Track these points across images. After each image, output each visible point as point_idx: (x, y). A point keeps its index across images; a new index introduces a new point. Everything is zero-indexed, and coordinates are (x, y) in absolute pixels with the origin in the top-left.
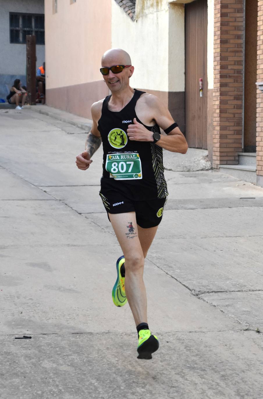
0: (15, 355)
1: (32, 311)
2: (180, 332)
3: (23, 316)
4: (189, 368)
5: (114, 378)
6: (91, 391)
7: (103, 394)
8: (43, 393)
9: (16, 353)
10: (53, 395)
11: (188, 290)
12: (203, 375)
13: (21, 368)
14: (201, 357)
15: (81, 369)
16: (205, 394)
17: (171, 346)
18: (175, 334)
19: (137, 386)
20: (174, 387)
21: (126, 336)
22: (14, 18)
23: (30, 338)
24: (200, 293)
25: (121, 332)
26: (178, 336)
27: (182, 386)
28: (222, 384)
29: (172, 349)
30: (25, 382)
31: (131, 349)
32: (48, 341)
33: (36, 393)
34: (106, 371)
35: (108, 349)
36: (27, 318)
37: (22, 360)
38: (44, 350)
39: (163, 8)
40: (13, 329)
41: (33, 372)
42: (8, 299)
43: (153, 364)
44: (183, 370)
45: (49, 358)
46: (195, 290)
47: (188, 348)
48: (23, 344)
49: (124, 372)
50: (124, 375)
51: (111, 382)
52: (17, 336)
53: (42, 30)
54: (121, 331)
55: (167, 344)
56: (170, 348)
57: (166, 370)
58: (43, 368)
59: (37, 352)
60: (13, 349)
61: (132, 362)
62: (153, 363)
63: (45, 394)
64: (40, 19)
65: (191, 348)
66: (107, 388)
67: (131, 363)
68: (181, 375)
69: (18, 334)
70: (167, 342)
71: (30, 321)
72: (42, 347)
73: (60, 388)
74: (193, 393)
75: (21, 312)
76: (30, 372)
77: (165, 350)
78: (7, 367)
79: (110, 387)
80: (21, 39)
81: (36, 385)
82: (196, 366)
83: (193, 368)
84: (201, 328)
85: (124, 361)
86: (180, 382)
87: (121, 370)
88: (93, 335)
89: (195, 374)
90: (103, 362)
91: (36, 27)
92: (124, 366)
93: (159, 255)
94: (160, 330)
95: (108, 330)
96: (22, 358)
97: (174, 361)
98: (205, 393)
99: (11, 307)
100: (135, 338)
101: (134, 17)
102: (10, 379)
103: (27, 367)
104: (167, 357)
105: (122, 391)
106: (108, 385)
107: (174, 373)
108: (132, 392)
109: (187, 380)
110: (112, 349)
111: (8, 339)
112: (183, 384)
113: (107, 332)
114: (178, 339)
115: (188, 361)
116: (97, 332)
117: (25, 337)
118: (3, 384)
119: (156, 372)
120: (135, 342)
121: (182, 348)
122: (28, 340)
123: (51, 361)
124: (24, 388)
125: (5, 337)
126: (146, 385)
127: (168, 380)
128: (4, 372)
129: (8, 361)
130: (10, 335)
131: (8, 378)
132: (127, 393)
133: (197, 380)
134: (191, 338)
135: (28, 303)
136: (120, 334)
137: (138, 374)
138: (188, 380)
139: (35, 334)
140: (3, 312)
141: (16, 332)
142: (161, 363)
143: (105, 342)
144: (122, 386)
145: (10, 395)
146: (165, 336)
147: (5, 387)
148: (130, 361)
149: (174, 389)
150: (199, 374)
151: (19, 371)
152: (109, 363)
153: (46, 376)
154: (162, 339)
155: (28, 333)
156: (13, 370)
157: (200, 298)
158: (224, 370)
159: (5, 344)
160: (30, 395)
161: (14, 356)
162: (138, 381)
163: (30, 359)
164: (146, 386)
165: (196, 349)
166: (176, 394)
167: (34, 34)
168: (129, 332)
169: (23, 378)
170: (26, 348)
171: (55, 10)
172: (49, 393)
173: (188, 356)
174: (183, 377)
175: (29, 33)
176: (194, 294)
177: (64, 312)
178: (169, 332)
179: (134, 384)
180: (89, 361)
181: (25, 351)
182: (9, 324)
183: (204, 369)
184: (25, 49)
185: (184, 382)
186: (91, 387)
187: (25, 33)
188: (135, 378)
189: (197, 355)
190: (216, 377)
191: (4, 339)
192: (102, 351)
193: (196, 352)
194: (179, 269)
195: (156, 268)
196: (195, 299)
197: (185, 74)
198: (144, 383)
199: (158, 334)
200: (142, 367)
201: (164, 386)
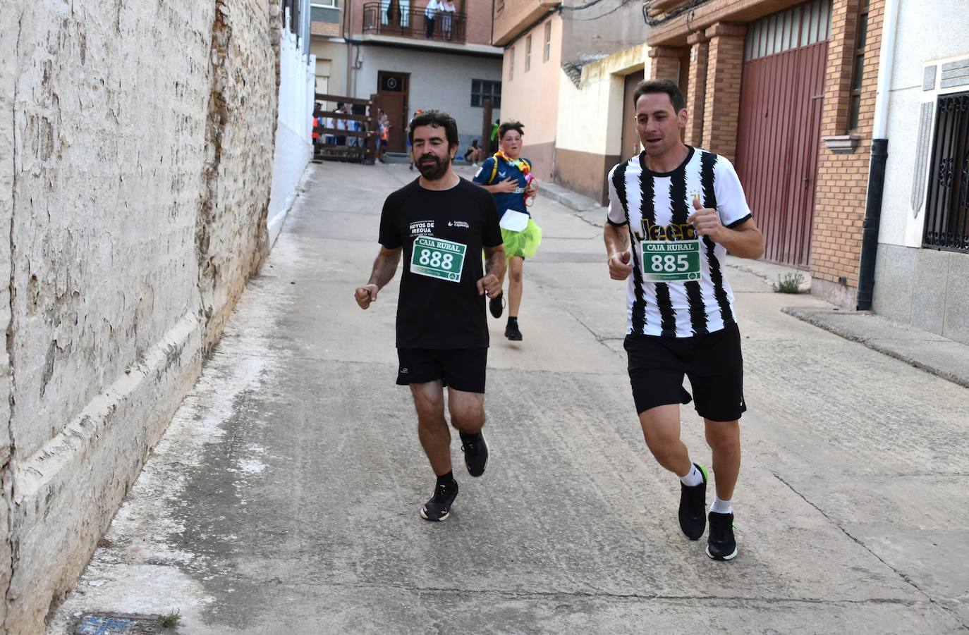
17: (566, 385)
22: (476, 84)
24: (604, 339)
28: (605, 422)
29: (566, 388)
35: (507, 383)
39: (605, 78)
43: (545, 400)
44: (572, 406)
49: (517, 405)
50: (516, 408)
53: (499, 95)
55: (563, 383)
56: (564, 387)
57: (556, 406)
61: (526, 396)
62: (545, 398)
65: (584, 388)
67: (525, 398)
70: (563, 381)
77: (560, 388)
79: (500, 418)
82: (584, 403)
83: (581, 406)
85: (519, 396)
86: (567, 417)
87: (514, 403)
89: (582, 411)
91: (495, 93)
92: (518, 400)
94: (559, 369)
98: (587, 428)
100: (534, 375)
101: (580, 85)
104: (560, 395)
107: (563, 409)
109: (573, 416)
110: (511, 384)
114: (573, 379)
115: (578, 399)
119: (547, 407)
120: (533, 379)
121: (576, 387)
132: (515, 423)
133: (582, 416)
134: (585, 379)
137: (528, 407)
142: (552, 399)
144: (512, 417)
148: (524, 396)
149: (560, 423)
150: (585, 411)
152: (505, 396)
154: (559, 378)
157: (604, 344)
158: (610, 409)
162: (528, 414)
165: (588, 389)
166: (560, 428)
167: (493, 99)
171: (512, 78)
173: (579, 394)
174: (570, 413)
175: (488, 97)
176: (598, 339)
178: (566, 372)
179: (523, 416)
183: (591, 406)
184: (483, 112)
185: (570, 417)
187: (484, 97)
188: (525, 410)
189: (588, 394)
190: (601, 415)
193: (588, 391)
194: (590, 316)
195: (568, 314)
196: (599, 344)
197: (622, 139)
198: (532, 417)
199: (556, 373)
200: (535, 403)
201: (550, 420)
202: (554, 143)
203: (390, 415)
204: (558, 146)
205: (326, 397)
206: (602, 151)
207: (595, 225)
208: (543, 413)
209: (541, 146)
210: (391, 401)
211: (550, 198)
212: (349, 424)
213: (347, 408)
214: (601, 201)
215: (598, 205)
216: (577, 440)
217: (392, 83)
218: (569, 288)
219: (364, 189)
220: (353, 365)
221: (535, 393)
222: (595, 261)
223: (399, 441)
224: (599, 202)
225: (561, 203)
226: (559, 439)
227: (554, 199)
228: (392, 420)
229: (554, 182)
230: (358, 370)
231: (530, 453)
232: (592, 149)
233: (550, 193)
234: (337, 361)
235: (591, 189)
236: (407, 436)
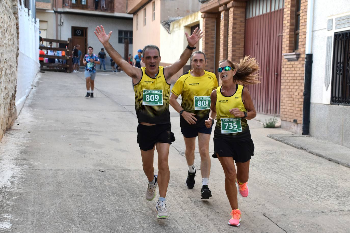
1: (106, 160)
3: (101, 162)
6: (123, 195)
7: (129, 196)
8: (102, 195)
9: (94, 178)
11: (178, 152)
13: (95, 184)
16: (174, 197)
36: (103, 162)
37: (96, 181)
40: (95, 167)
42: (97, 154)
46: (181, 152)
47: (172, 177)
48: (98, 174)
58: (104, 184)
59: (103, 178)
60: (93, 176)
65: (173, 177)
71: (104, 164)
73: (110, 193)
75: (101, 160)
76: (98, 186)
78: (88, 184)
81: (99, 192)
84: (180, 168)
99: (97, 158)
102: (88, 189)
125: (91, 171)
129: (89, 181)
135: (105, 156)
140: (93, 160)
141: (96, 169)
147: (85, 192)
148: (144, 182)
153: (105, 188)
155: (101, 169)
159: (90, 174)
163: (100, 181)
165: (175, 178)
180: (126, 182)
181: (98, 177)
182: (94, 165)
186: (124, 193)
192: (133, 178)
194: (177, 142)
196: (181, 156)
203: (78, 195)
210: (78, 188)
212: (57, 201)
220: (59, 171)
228: (79, 197)
230: (62, 174)
234: (51, 170)
236: (86, 205)
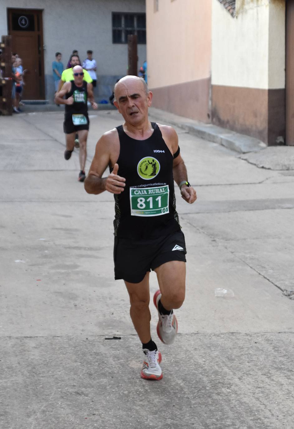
0: (104, 355)
1: (123, 312)
2: (269, 333)
3: (114, 317)
4: (276, 369)
5: (200, 379)
6: (177, 391)
7: (189, 394)
8: (129, 392)
9: (105, 354)
10: (139, 395)
11: (280, 291)
12: (289, 376)
13: (109, 368)
14: (289, 357)
15: (168, 370)
16: (291, 395)
17: (259, 347)
18: (264, 335)
19: (223, 387)
20: (259, 387)
21: (214, 337)
22: (116, 17)
23: (120, 338)
24: (292, 293)
25: (210, 333)
26: (267, 337)
27: (268, 386)
29: (260, 350)
30: (112, 382)
31: (219, 350)
32: (136, 342)
33: (122, 393)
34: (193, 372)
35: (196, 349)
36: (118, 319)
37: (111, 360)
38: (133, 351)
39: (263, 4)
40: (104, 329)
41: (120, 373)
42: (101, 300)
43: (240, 365)
44: (270, 370)
45: (137, 358)
46: (286, 291)
47: (276, 349)
48: (112, 345)
49: (211, 372)
50: (211, 376)
51: (197, 382)
52: (107, 337)
53: (143, 29)
54: (209, 331)
55: (256, 344)
56: (258, 349)
57: (253, 371)
58: (131, 368)
59: (126, 353)
60: (103, 349)
61: (219, 362)
62: (240, 363)
63: (131, 394)
64: (142, 18)
65: (280, 349)
66: (193, 388)
67: (218, 364)
68: (268, 376)
69: (107, 335)
70: (256, 343)
71: (120, 322)
72: (131, 348)
73: (147, 388)
74: (278, 394)
75: (112, 313)
76: (118, 373)
77: (253, 351)
78: (96, 367)
79: (195, 387)
80: (123, 39)
81: (122, 385)
82: (283, 366)
83: (280, 369)
84: (291, 328)
85: (211, 362)
86: (266, 382)
87: (208, 370)
88: (182, 336)
89: (282, 375)
90: (190, 363)
91: (138, 26)
92: (211, 367)
93: (253, 255)
94: (249, 330)
95: (197, 331)
96: (111, 358)
97: (261, 362)
98: (291, 393)
99: (103, 308)
100: (223, 338)
101: (235, 12)
102: (98, 379)
103: (115, 367)
104: (254, 358)
105: (207, 392)
106: (194, 385)
107: (261, 373)
108: (217, 392)
109: (273, 380)
110: (200, 350)
111: (98, 340)
112: (269, 385)
113: (196, 333)
114: (267, 340)
115: (275, 362)
116: (185, 333)
117: (115, 338)
118: (91, 384)
119: (243, 372)
120: (223, 342)
121: (270, 348)
122: (117, 341)
123: (139, 361)
124: (111, 388)
125: (95, 338)
126: (232, 385)
127: (254, 381)
128: (93, 372)
129: (97, 362)
130: (100, 336)
131: (96, 378)
132: (213, 393)
133: (283, 380)
134: (279, 339)
135: (119, 304)
136: (209, 335)
137: (224, 374)
138: (275, 381)
139: (125, 334)
140: (95, 313)
141: (106, 333)
142: (247, 364)
143: (193, 343)
144: (208, 387)
145: (97, 394)
146: (254, 337)
147: (93, 387)
148: (217, 362)
149: (260, 389)
150: (286, 375)
151: (107, 371)
152: (196, 363)
153: (134, 376)
154: (251, 340)
155: (117, 333)
156: (101, 370)
157: (292, 298)
159: (94, 345)
160: (117, 395)
161: (103, 357)
162: (224, 382)
163: (119, 360)
164: (232, 387)
165: (284, 350)
166: (261, 395)
167: (136, 34)
168: (218, 333)
169: (111, 378)
170: (116, 349)
171: (156, 9)
172: (135, 393)
173: (275, 356)
174: (269, 378)
175: (131, 32)
176: (286, 294)
177: (154, 313)
178: (258, 333)
179: (219, 385)
180: (176, 362)
181: (114, 352)
182: (100, 325)
183: (291, 369)
184: (127, 49)
185: (270, 382)
186: (177, 387)
187: (128, 33)
188: (221, 378)
189: (285, 356)
191: (94, 340)
192: (190, 352)
193: (284, 353)
194: (273, 269)
195: (249, 268)
196: (286, 299)
197: (286, 70)
198: (230, 384)
199: (247, 335)
200: (229, 368)
201: (250, 387)
202: (210, 80)
203: (78, 393)
204: (214, 82)
205: (5, 378)
206: (265, 86)
207: (263, 167)
208: (240, 379)
209: (195, 84)
210: (75, 377)
211: (210, 141)
212: (35, 406)
213: (29, 388)
214: (267, 140)
215: (263, 145)
216: (281, 407)
217: (23, 21)
218: (245, 239)
219: (6, 143)
220: (27, 341)
221: (228, 357)
222: (267, 208)
223: (93, 421)
224: (264, 141)
225: (222, 145)
226: (262, 407)
227: (214, 142)
228: (81, 398)
229: (213, 123)
230: (34, 345)
231: (233, 424)
232: (252, 85)
233: (209, 135)
234: (10, 337)
235: (254, 128)
236: (100, 415)
